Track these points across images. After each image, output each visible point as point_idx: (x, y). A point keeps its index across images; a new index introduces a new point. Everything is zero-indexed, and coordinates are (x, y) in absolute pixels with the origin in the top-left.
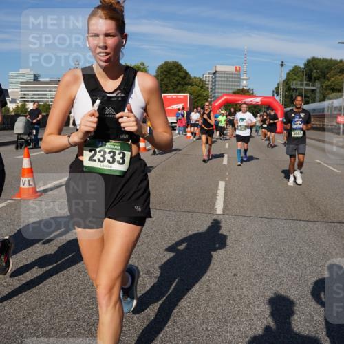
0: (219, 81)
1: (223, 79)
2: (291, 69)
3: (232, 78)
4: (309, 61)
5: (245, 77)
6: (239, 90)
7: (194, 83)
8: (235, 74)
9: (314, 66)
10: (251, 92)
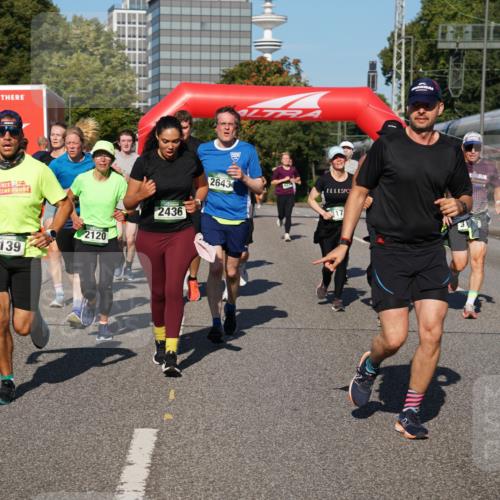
0: (171, 32)
1: (186, 26)
3: (220, 19)
5: (268, 15)
6: (247, 64)
10: (293, 71)
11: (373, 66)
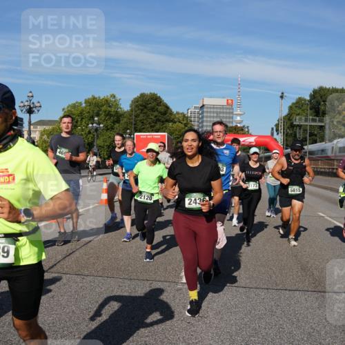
0: (207, 117)
1: (212, 115)
2: (294, 101)
3: (223, 113)
4: (315, 92)
5: (239, 112)
7: (175, 120)
8: (227, 109)
9: (321, 97)
10: (247, 130)
11: (272, 129)
